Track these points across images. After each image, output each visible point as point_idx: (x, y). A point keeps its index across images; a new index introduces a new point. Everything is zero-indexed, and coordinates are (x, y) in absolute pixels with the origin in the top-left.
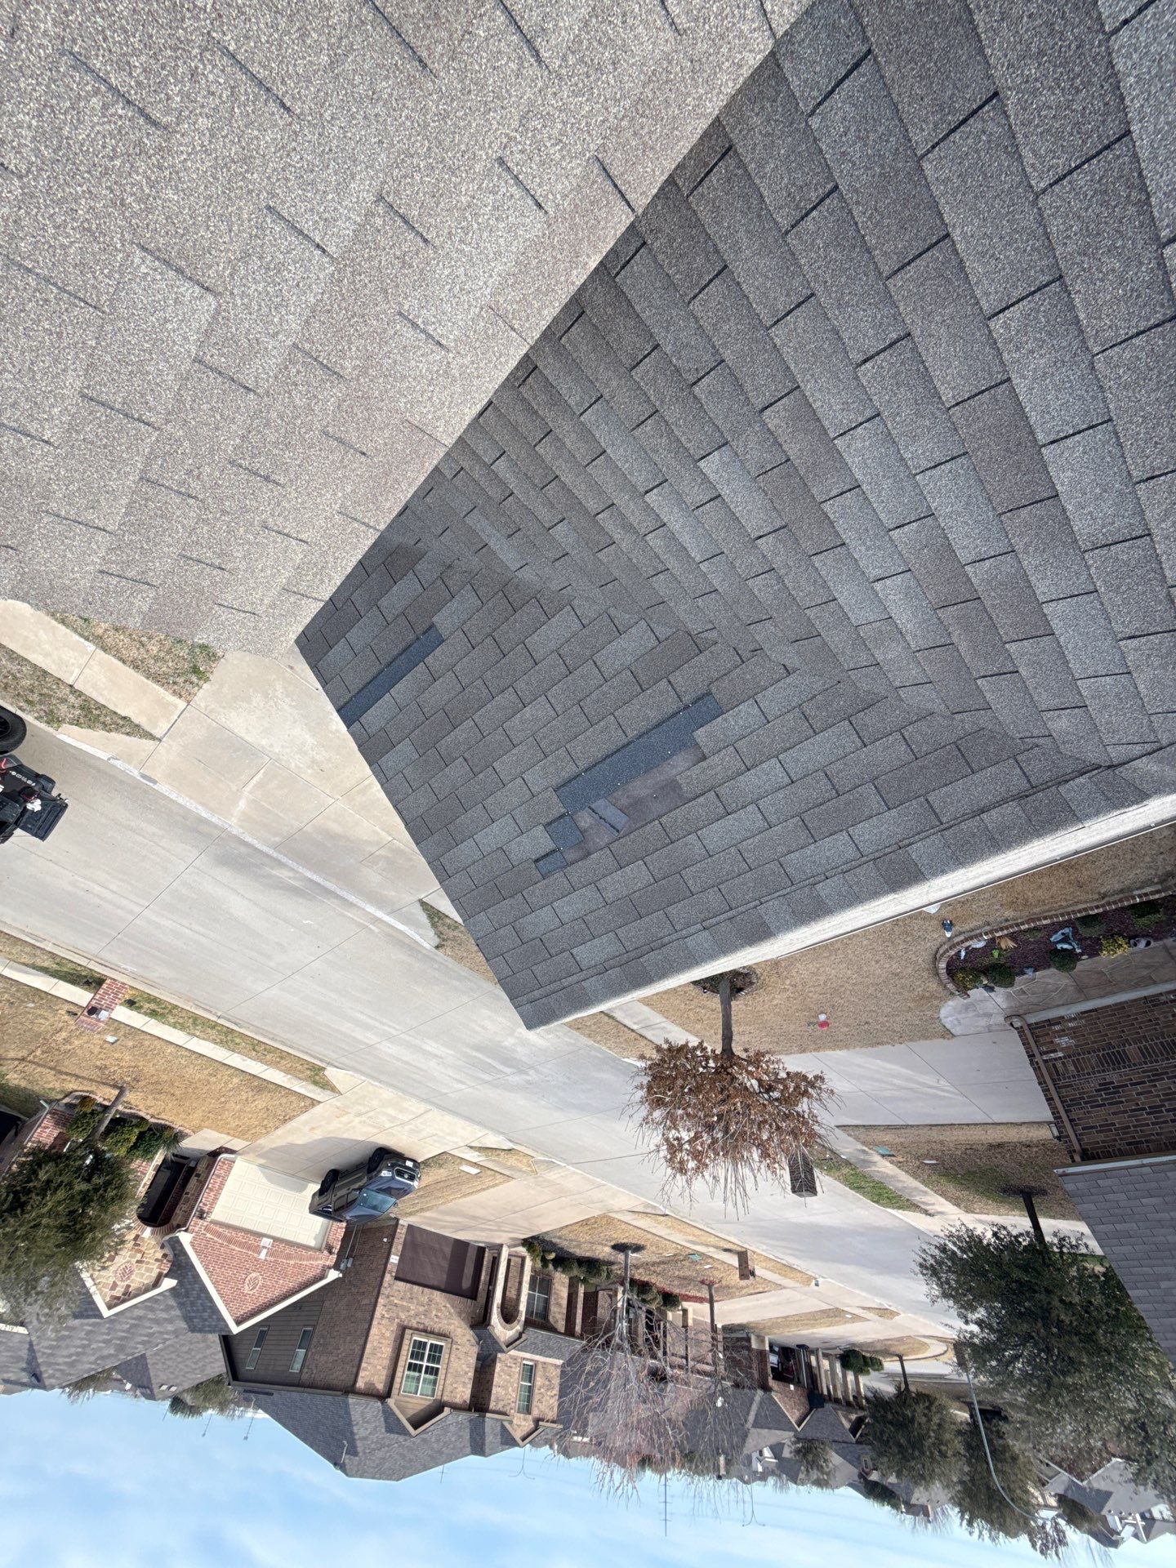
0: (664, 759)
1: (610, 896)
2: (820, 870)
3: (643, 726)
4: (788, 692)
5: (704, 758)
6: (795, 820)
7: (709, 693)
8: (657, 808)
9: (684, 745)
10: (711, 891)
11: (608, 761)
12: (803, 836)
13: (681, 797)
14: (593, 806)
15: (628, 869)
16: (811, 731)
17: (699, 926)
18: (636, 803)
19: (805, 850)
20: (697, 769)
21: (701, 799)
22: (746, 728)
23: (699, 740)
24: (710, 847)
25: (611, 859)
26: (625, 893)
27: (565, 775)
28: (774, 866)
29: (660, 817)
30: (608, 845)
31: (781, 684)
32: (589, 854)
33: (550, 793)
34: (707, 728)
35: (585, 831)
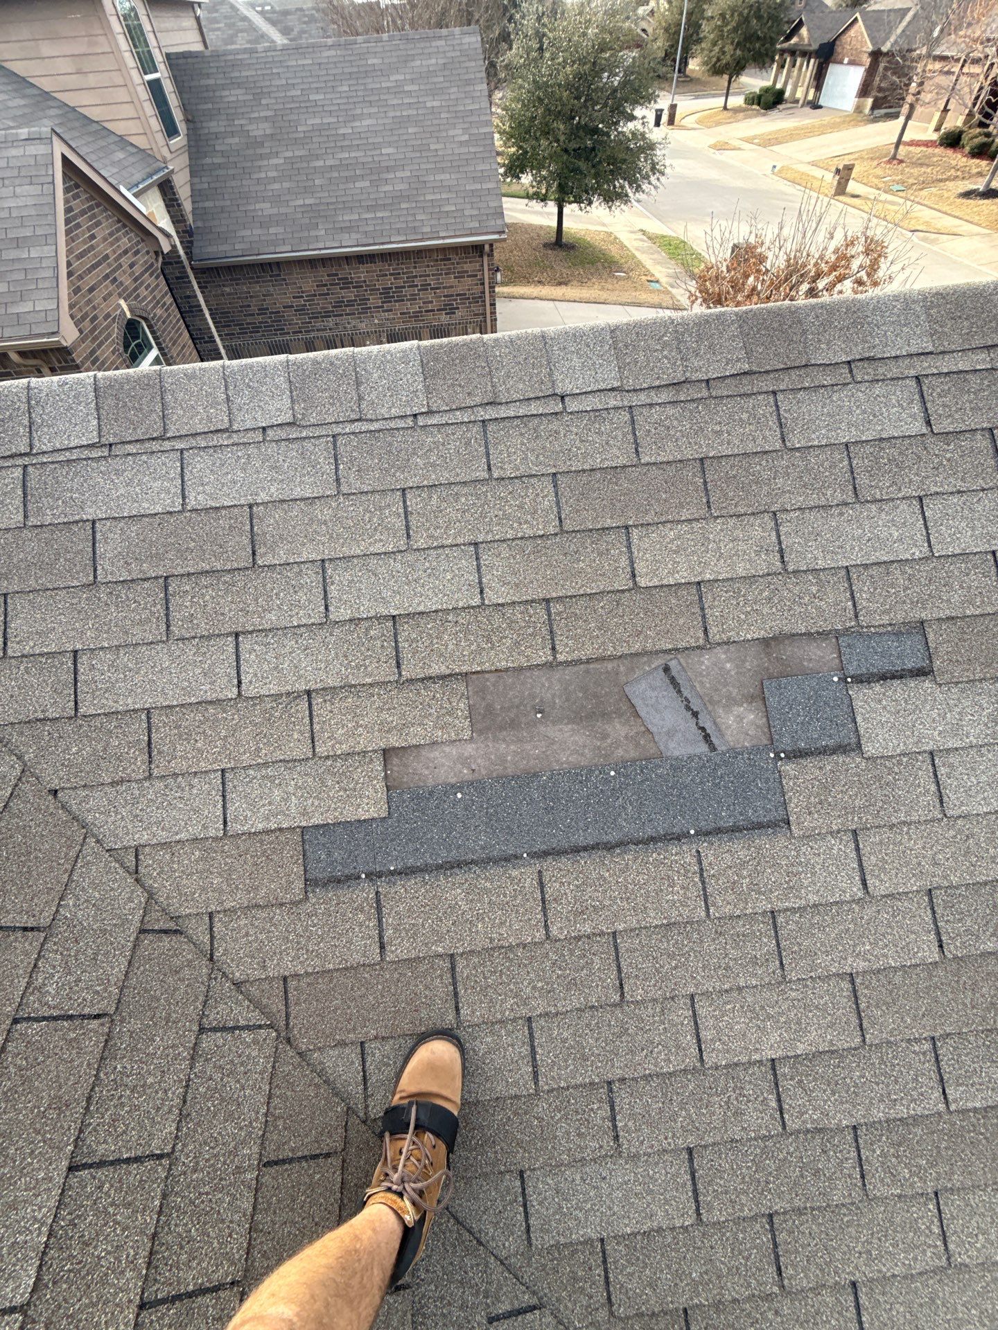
0: (476, 785)
1: (760, 530)
2: (271, 449)
3: (487, 880)
4: (157, 815)
5: (387, 753)
6: (269, 560)
7: (310, 883)
8: (549, 687)
9: (417, 797)
10: (509, 473)
11: (614, 836)
12: (269, 524)
13: (482, 691)
14: (703, 748)
15: (682, 576)
16: (154, 720)
17: (573, 405)
18: (590, 716)
19: (277, 496)
20: (416, 736)
21: (438, 668)
22: (272, 779)
23: (382, 795)
24: (468, 564)
25: (713, 614)
26: (718, 525)
27: (740, 849)
28: (352, 482)
29: (549, 666)
30: (707, 645)
31: (163, 836)
32: (765, 642)
33: (804, 823)
34: (350, 814)
35: (751, 699)
